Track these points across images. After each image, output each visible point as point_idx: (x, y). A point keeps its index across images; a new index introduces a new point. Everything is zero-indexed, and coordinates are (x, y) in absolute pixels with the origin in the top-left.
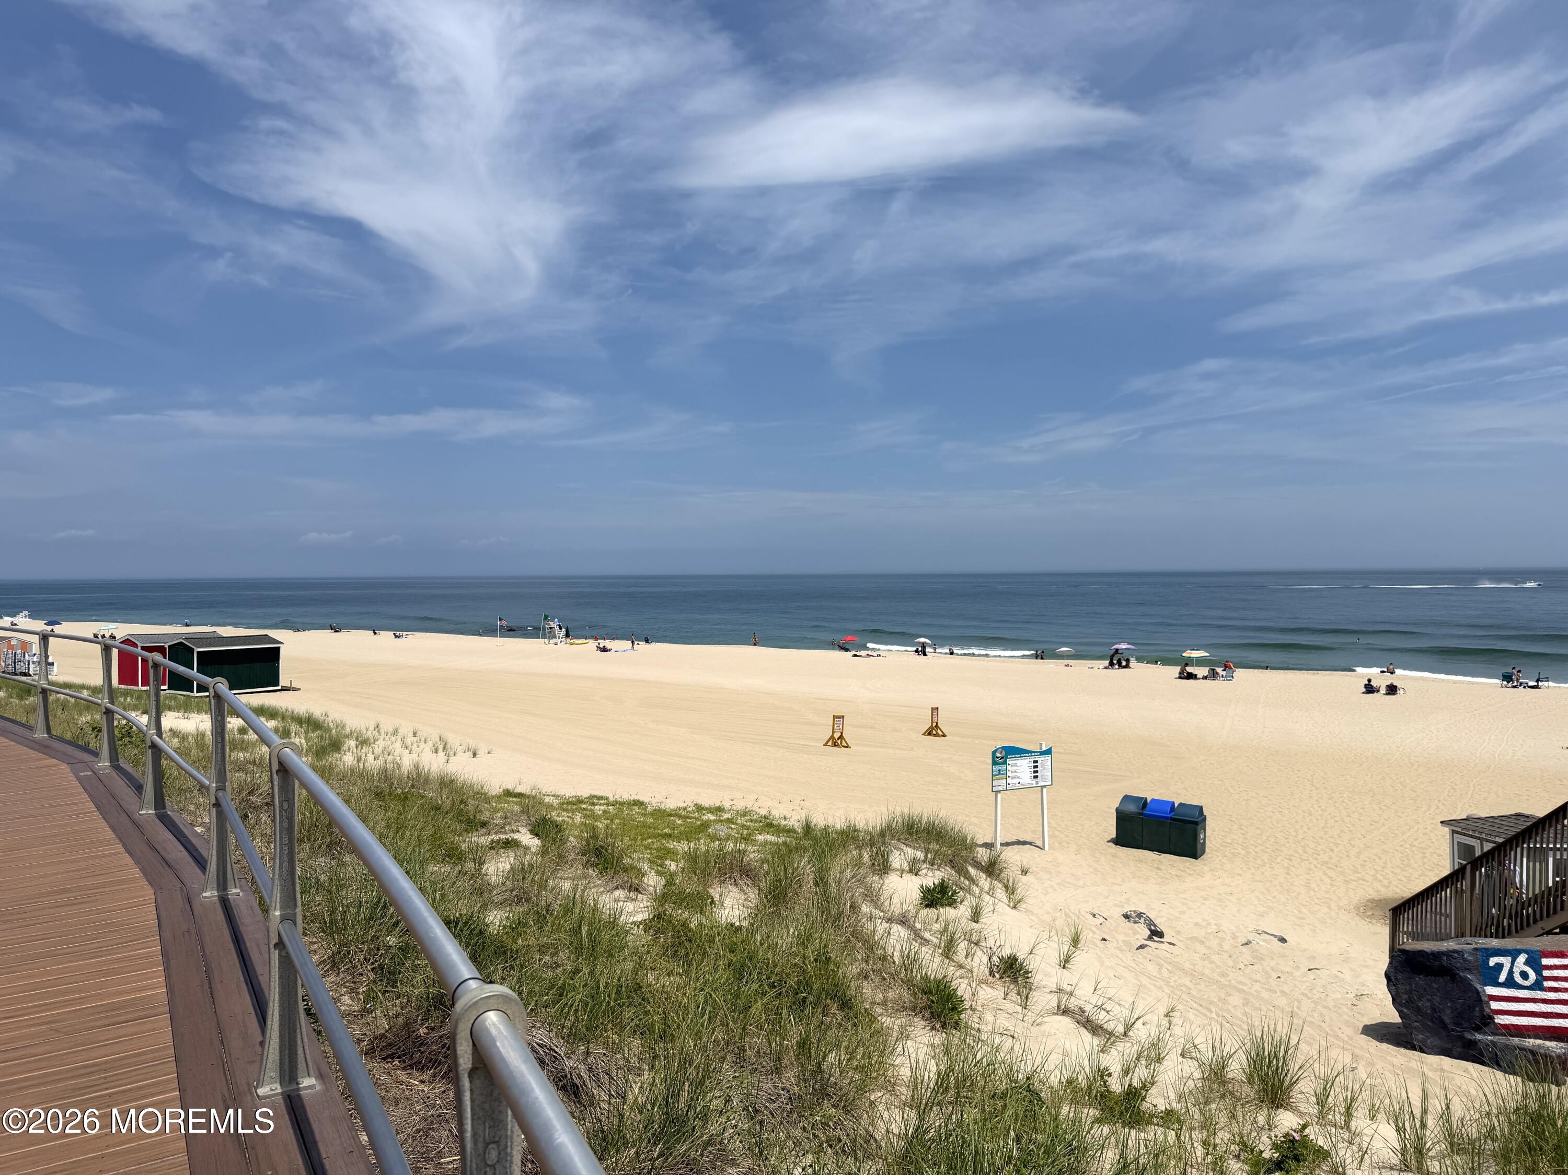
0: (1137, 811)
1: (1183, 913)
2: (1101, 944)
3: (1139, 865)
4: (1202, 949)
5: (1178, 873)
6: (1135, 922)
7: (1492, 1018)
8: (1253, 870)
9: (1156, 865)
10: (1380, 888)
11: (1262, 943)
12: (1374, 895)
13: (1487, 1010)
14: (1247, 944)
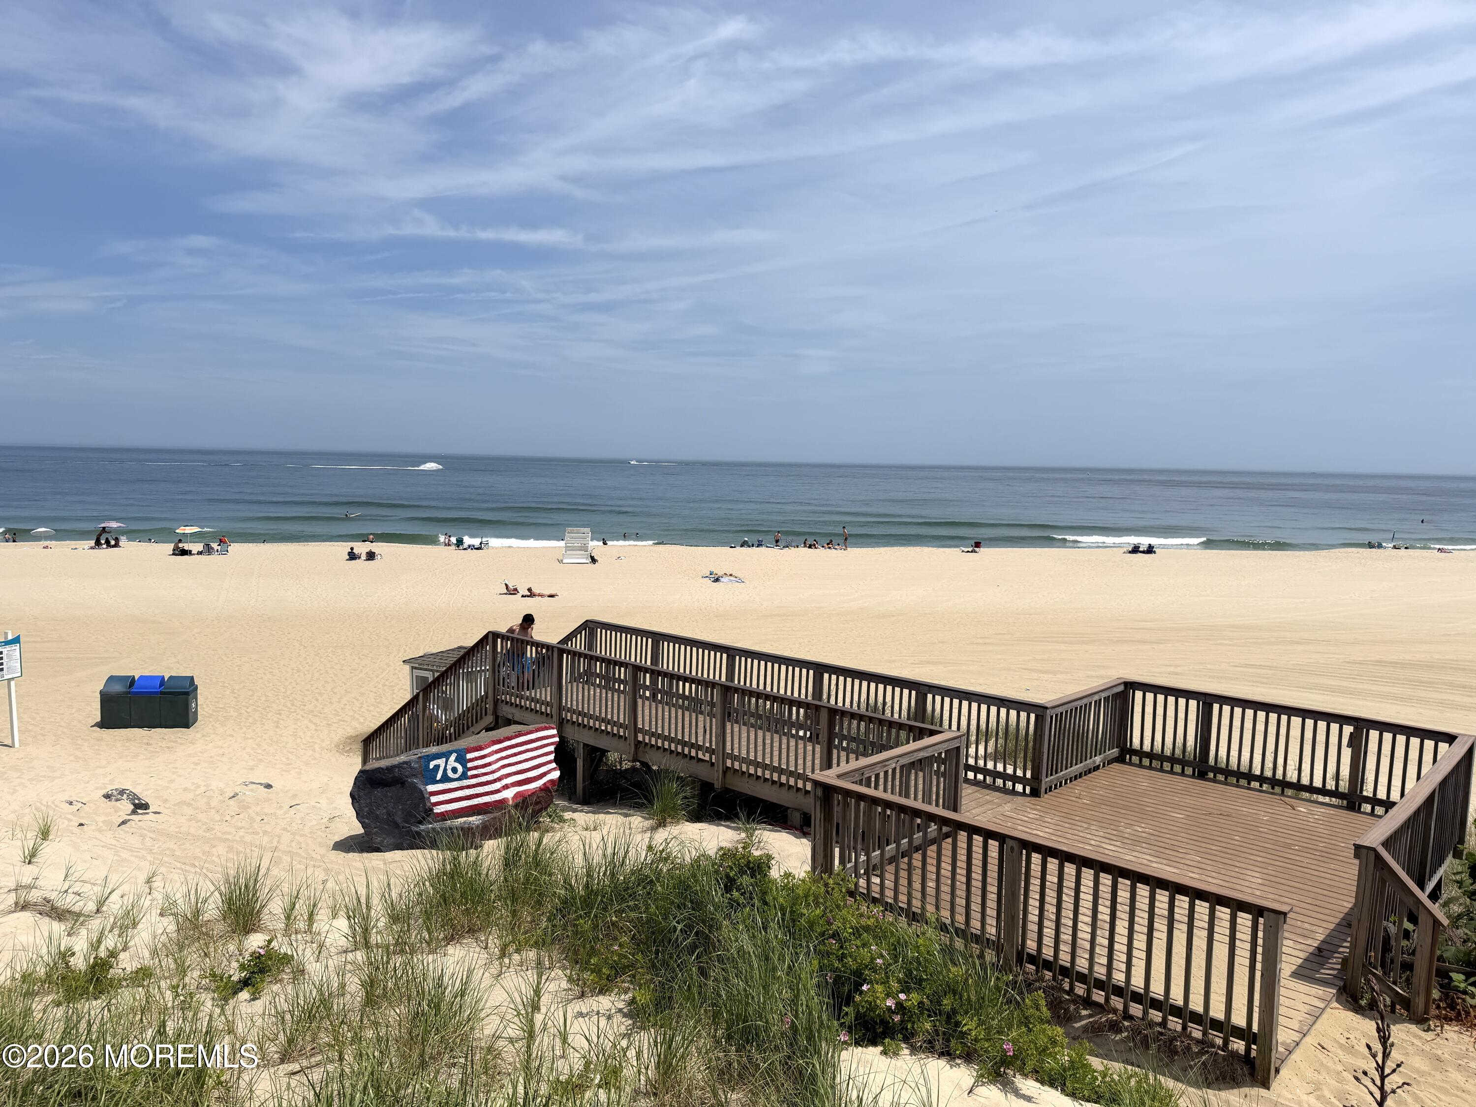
0: (124, 690)
1: (172, 781)
2: (78, 830)
3: (127, 744)
4: (188, 811)
5: (170, 744)
6: (117, 800)
7: (432, 810)
8: (245, 729)
9: (145, 741)
10: (357, 725)
11: (249, 794)
12: (352, 732)
13: (428, 804)
14: (234, 797)
